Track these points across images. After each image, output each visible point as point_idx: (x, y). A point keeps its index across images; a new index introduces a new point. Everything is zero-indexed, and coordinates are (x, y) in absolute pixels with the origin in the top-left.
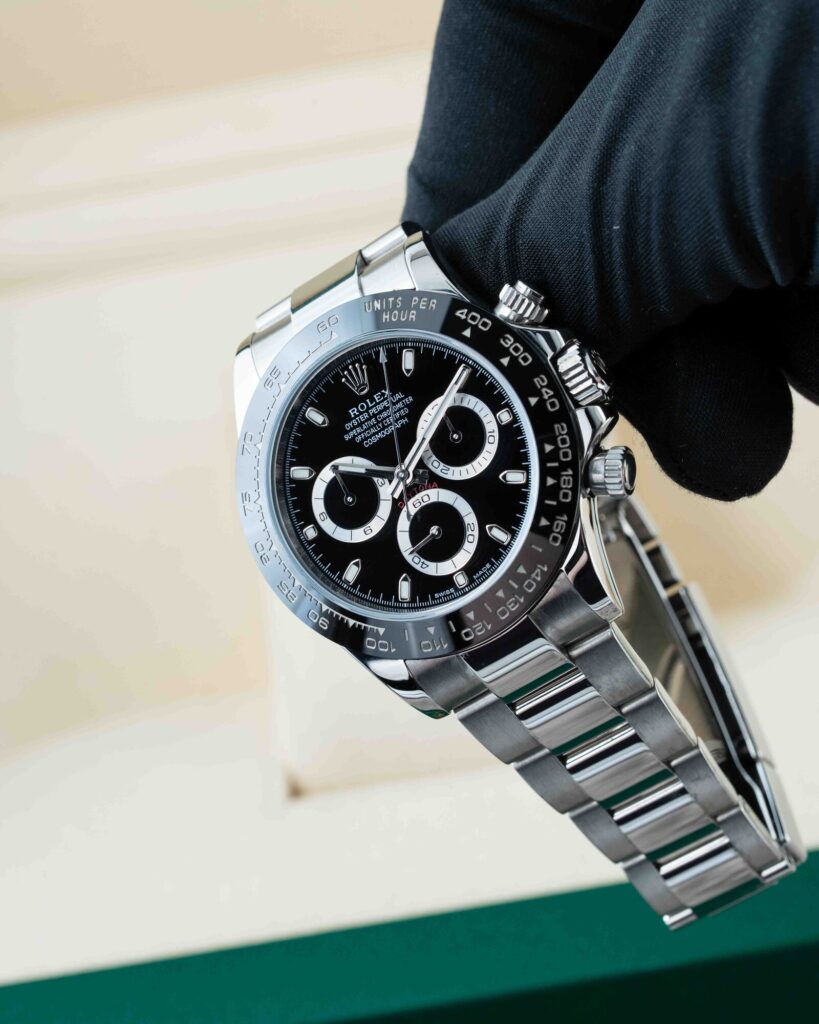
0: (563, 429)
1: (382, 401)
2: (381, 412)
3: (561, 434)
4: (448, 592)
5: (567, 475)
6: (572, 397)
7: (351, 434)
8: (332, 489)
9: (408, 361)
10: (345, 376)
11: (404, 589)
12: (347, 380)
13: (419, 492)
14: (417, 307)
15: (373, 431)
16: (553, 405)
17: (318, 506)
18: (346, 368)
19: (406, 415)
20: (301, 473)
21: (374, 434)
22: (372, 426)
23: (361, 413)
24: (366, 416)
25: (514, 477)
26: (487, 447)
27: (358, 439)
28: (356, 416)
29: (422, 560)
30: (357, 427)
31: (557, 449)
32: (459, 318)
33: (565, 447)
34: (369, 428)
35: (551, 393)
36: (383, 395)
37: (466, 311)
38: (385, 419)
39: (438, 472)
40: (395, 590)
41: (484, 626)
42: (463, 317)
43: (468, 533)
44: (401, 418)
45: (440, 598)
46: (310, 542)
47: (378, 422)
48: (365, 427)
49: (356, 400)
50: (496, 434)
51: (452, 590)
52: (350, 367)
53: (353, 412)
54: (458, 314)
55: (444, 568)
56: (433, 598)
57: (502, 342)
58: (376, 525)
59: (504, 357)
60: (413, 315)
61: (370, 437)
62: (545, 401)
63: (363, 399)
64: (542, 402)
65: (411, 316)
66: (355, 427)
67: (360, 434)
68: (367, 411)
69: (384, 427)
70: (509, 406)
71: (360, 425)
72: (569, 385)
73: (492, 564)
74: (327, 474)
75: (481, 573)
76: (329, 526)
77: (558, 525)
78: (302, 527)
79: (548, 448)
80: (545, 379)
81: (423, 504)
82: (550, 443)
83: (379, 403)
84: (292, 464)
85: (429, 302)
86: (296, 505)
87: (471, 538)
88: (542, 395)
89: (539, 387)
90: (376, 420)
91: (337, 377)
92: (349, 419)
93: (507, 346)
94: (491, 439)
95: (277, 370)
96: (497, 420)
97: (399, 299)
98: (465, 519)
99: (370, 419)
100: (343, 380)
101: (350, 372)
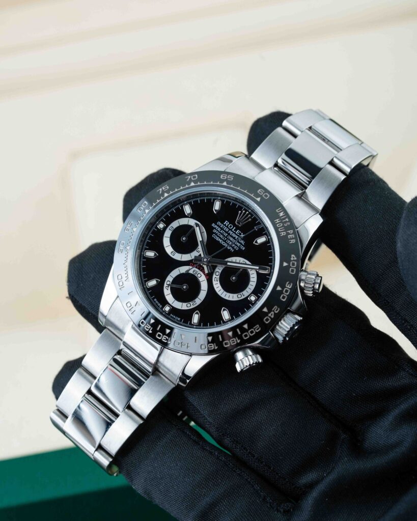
0: (257, 329)
1: (237, 235)
2: (232, 236)
3: (254, 329)
4: (159, 304)
5: (236, 340)
6: (275, 327)
7: (216, 226)
8: (188, 227)
9: (261, 240)
10: (242, 212)
11: (152, 283)
12: (241, 213)
13: (201, 271)
14: (288, 234)
15: (221, 236)
16: (267, 320)
17: (175, 224)
18: (246, 211)
19: (235, 250)
20: (188, 209)
21: (220, 238)
22: (223, 235)
23: (227, 227)
24: (227, 230)
25: (226, 315)
26: (235, 295)
27: (215, 231)
28: (225, 225)
29: (170, 286)
31: (246, 331)
32: (291, 257)
33: (249, 334)
34: (222, 234)
35: (273, 317)
36: (240, 234)
37: (296, 259)
38: (229, 240)
39: (214, 276)
40: (150, 279)
41: (149, 329)
42: (292, 259)
43: (191, 303)
44: (233, 248)
45: (155, 302)
46: (156, 228)
47: (226, 237)
48: (221, 231)
49: (232, 222)
50: (243, 297)
51: (161, 306)
52: (247, 213)
53: (226, 223)
54: (293, 256)
55: (169, 297)
56: (153, 299)
57: (287, 283)
58: (178, 257)
59: (281, 287)
60: (283, 234)
61: (218, 236)
62: (267, 315)
63: (235, 225)
65: (282, 233)
66: (219, 227)
67: (218, 231)
68: (230, 229)
69: (225, 241)
70: (258, 299)
71: (222, 229)
72: (280, 324)
73: (181, 321)
74: (192, 222)
75: (174, 317)
76: (168, 234)
77: (211, 345)
78: (162, 220)
79: (246, 326)
80: (278, 311)
81: (196, 275)
82: (248, 326)
83: (236, 234)
84: (190, 204)
85: (293, 239)
86: (172, 213)
87: (189, 305)
88: (270, 313)
89: (273, 310)
90: (227, 236)
91: (240, 208)
92: (222, 222)
93: (286, 286)
94: (239, 296)
95: (231, 178)
96: (250, 295)
97: (289, 223)
98: (197, 298)
99: (226, 232)
100: (240, 212)
101: (245, 213)
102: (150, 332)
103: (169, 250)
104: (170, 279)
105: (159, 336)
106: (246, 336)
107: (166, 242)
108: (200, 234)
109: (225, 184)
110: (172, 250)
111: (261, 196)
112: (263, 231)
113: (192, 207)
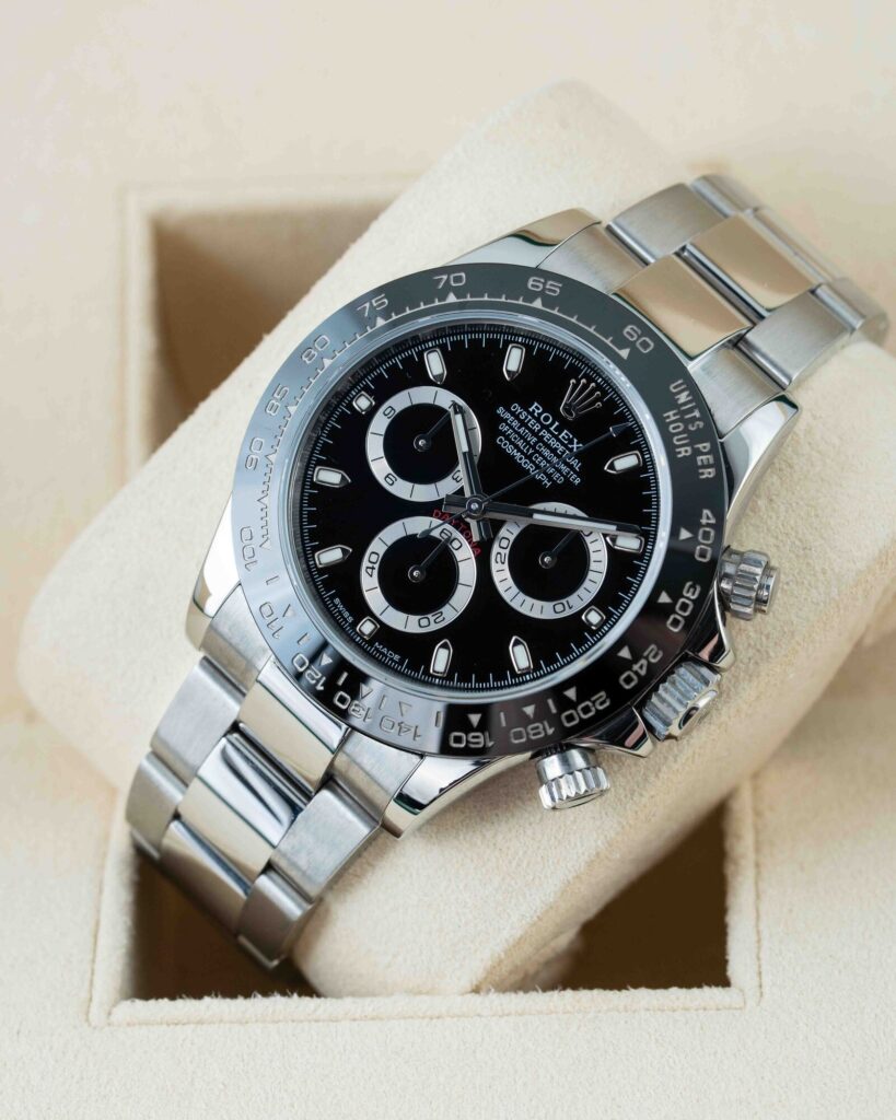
0: (601, 704)
1: (563, 444)
2: (548, 446)
3: (594, 702)
4: (346, 614)
5: (544, 729)
6: (648, 697)
7: (507, 415)
8: (432, 413)
9: (625, 462)
10: (578, 382)
11: (331, 555)
12: (575, 386)
13: (462, 532)
14: (697, 452)
15: (520, 443)
16: (628, 680)
17: (400, 401)
18: (590, 380)
19: (554, 483)
20: (435, 364)
21: (516, 447)
22: (525, 440)
23: (538, 420)
24: (536, 428)
25: (520, 656)
26: (548, 606)
27: (503, 427)
28: (532, 414)
29: (377, 566)
30: (520, 421)
31: (572, 705)
32: (701, 517)
33: (579, 714)
34: (522, 437)
35: (643, 672)
36: (571, 442)
37: (713, 521)
38: (541, 455)
39: (496, 549)
40: (326, 544)
41: (318, 681)
42: (704, 521)
43: (429, 616)
44: (549, 477)
45: (336, 606)
46: (350, 406)
47: (534, 447)
48: (521, 431)
49: (551, 406)
50: (568, 613)
51: (350, 619)
52: (593, 384)
53: (536, 408)
54: (706, 512)
55: (374, 597)
56: (332, 597)
57: (688, 584)
58: (402, 489)
59: (670, 595)
60: (684, 452)
61: (511, 443)
62: (630, 669)
63: (557, 416)
64: (627, 665)
65: (682, 449)
66: (517, 417)
67: (511, 427)
68: (543, 427)
69: (529, 457)
70: (609, 620)
71: (523, 424)
72: (661, 691)
73: (401, 663)
74: (445, 399)
75: (385, 651)
76: (379, 425)
77: (477, 737)
78: (367, 389)
79: (571, 693)
80: (659, 657)
81: (448, 543)
82: (578, 694)
83: (558, 440)
84: (443, 348)
85: (709, 466)
86: (392, 370)
87: (424, 622)
88: (637, 662)
89: (645, 654)
90: (536, 443)
91: (574, 372)
92: (525, 406)
93: (685, 594)
94: (559, 608)
95: (554, 288)
96: (586, 609)
97: (701, 424)
98: (447, 606)
99: (534, 434)
100: (573, 381)
101: (585, 387)
102: (320, 688)
103: (380, 468)
104: (378, 546)
105: (342, 700)
106: (570, 718)
107: (375, 447)
108: (466, 434)
109: (538, 304)
110: (390, 470)
111: (631, 345)
112: (631, 439)
113: (448, 359)
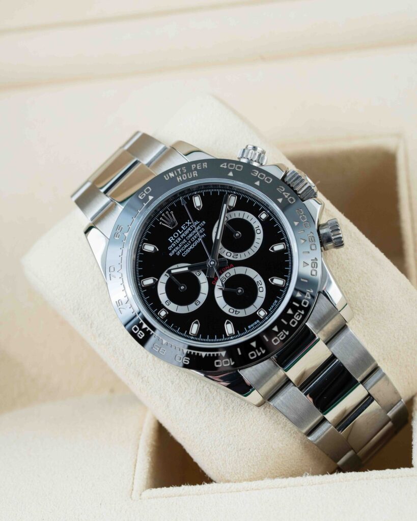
0: (301, 212)
1: (187, 228)
2: (188, 235)
3: (300, 215)
4: (256, 323)
5: (310, 237)
7: (173, 252)
8: (170, 283)
9: (197, 202)
10: (161, 221)
11: (229, 328)
12: (163, 222)
13: (223, 272)
14: (196, 169)
15: (186, 246)
16: (291, 200)
17: (163, 297)
18: (161, 216)
19: (204, 232)
20: (148, 282)
21: (187, 248)
22: (185, 244)
23: (176, 239)
24: (179, 239)
25: (278, 247)
26: (257, 236)
27: (178, 253)
28: (173, 241)
29: (235, 310)
30: (176, 246)
31: (301, 224)
33: (305, 221)
34: (183, 246)
35: (289, 194)
36: (187, 225)
37: (226, 164)
38: (191, 238)
39: (231, 258)
40: (224, 331)
41: (284, 334)
42: (225, 167)
43: (258, 287)
44: (201, 234)
45: (252, 328)
46: (164, 319)
47: (188, 241)
48: (180, 246)
49: (171, 233)
50: (261, 228)
51: (258, 321)
52: (163, 215)
53: (171, 239)
54: (221, 166)
55: (250, 311)
56: (248, 329)
57: (252, 174)
58: (202, 298)
59: (256, 181)
60: (195, 174)
61: (185, 250)
62: (287, 199)
63: (175, 230)
64: (285, 200)
66: (174, 248)
67: (178, 250)
68: (179, 236)
69: (192, 243)
70: (266, 208)
71: (177, 245)
73: (278, 300)
74: (164, 278)
75: (272, 306)
76: (173, 307)
79: (296, 223)
80: (283, 188)
81: (227, 279)
82: (296, 221)
83: (185, 230)
84: (142, 278)
85: (202, 165)
86: (149, 301)
87: (261, 289)
88: (284, 196)
89: (281, 192)
90: (186, 240)
91: (156, 223)
92: (170, 244)
93: (256, 176)
94: (258, 231)
95: (120, 228)
96: (259, 220)
98: (255, 279)
99: (182, 240)
100: (160, 223)
101: (164, 218)
102: (287, 333)
104: (226, 308)
105: (294, 323)
106: (306, 226)
107: (183, 310)
109: (127, 235)
110: (193, 304)
111: (147, 196)
112: (187, 199)
113: (146, 277)
